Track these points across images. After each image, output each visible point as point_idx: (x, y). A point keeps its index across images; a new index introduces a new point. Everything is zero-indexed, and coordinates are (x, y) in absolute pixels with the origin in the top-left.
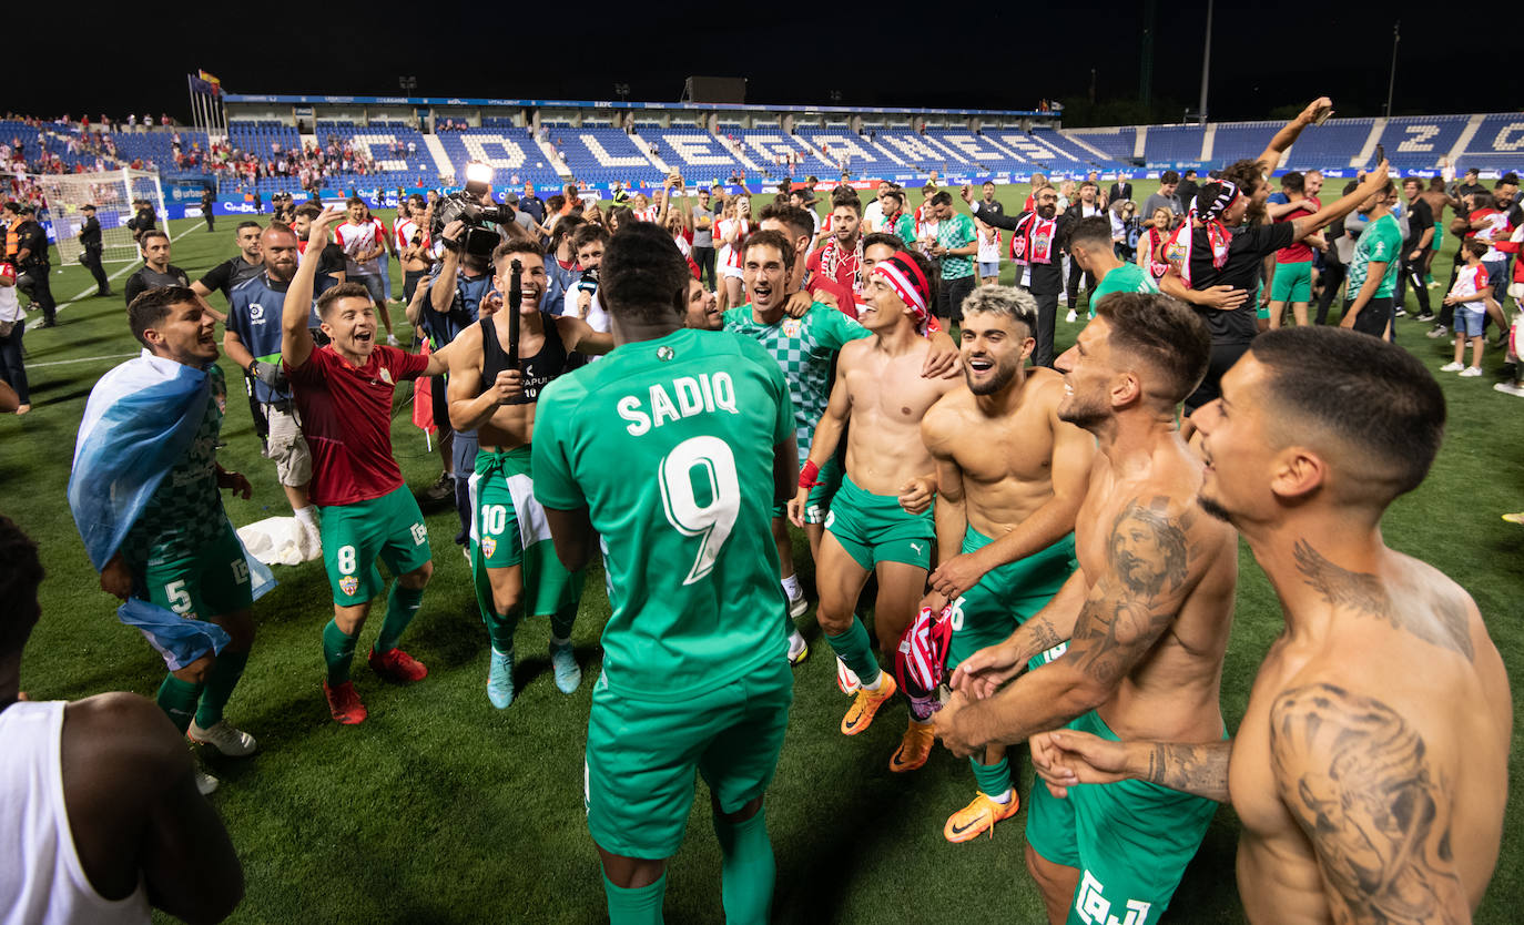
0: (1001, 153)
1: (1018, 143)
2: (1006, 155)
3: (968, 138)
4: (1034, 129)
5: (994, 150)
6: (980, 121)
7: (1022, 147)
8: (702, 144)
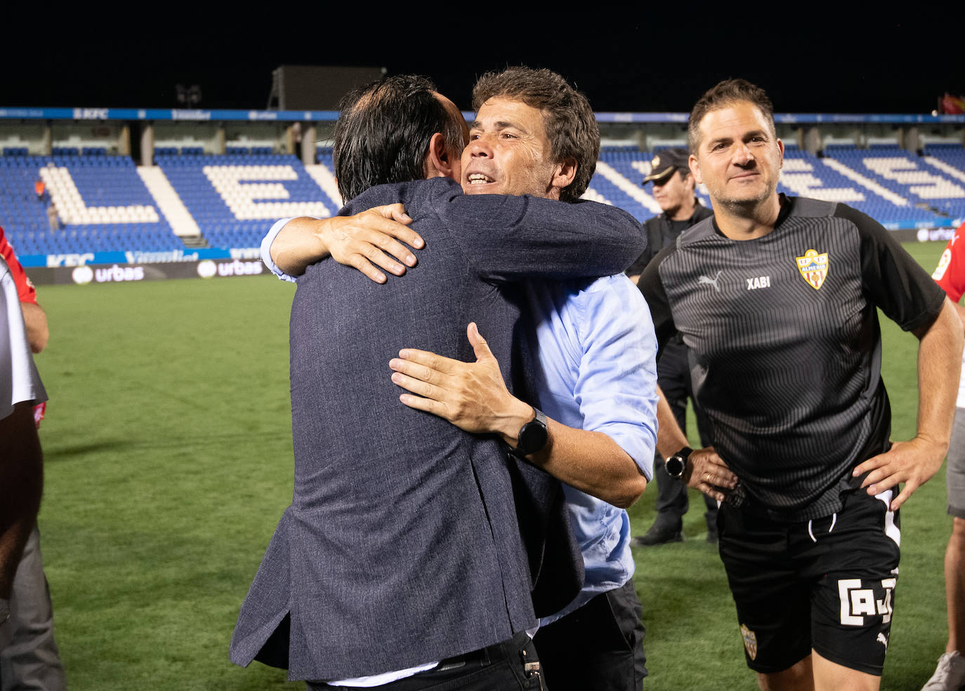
0: (859, 188)
1: (895, 171)
2: (869, 193)
3: (799, 164)
4: (929, 146)
5: (844, 182)
6: (823, 136)
7: (902, 178)
8: (275, 182)
